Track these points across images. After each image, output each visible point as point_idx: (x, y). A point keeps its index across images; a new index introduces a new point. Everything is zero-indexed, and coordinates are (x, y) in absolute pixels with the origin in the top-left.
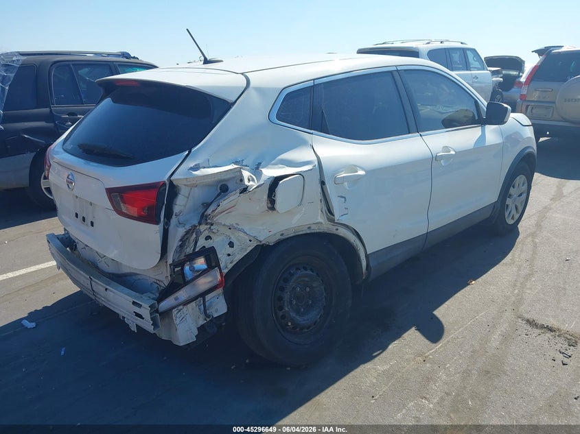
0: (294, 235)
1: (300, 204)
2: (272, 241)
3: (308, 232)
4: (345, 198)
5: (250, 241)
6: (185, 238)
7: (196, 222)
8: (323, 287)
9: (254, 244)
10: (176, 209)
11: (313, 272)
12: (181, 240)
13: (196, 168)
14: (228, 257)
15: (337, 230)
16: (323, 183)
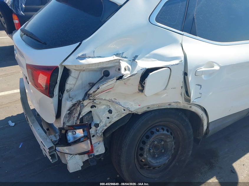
0: (157, 108)
1: (165, 89)
2: (140, 112)
3: (169, 107)
4: (201, 86)
5: (124, 110)
6: (72, 109)
7: (81, 98)
8: (173, 143)
9: (127, 112)
10: (67, 87)
11: (168, 132)
12: (69, 110)
13: (83, 57)
14: (107, 119)
15: (191, 107)
16: (185, 74)
